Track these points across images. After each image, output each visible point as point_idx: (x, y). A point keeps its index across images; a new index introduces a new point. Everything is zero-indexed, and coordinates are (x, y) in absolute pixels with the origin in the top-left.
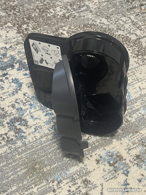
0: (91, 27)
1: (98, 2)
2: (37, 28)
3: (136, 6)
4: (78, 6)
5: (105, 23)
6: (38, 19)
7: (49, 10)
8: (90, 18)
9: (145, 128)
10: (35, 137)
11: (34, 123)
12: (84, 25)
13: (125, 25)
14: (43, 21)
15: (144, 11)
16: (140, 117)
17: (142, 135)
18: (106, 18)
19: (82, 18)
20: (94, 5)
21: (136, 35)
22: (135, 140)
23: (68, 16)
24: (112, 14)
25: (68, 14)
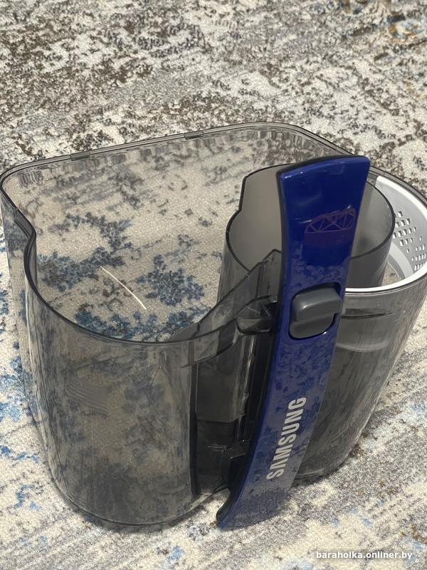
0: (208, 108)
1: (233, 12)
2: (8, 120)
3: (376, 22)
4: (159, 30)
5: (262, 93)
6: (8, 82)
7: (50, 49)
8: (205, 73)
9: (422, 476)
10: (19, 524)
11: (14, 474)
12: (185, 103)
13: (337, 97)
14: (26, 90)
15: (407, 39)
16: (403, 434)
17: (411, 500)
18: (263, 73)
19: (175, 75)
20: (218, 23)
21: (380, 134)
22: (386, 522)
23: (122, 68)
24: (287, 58)
25: (122, 62)
